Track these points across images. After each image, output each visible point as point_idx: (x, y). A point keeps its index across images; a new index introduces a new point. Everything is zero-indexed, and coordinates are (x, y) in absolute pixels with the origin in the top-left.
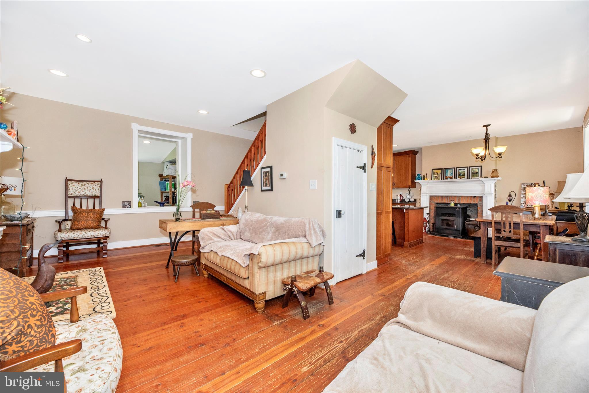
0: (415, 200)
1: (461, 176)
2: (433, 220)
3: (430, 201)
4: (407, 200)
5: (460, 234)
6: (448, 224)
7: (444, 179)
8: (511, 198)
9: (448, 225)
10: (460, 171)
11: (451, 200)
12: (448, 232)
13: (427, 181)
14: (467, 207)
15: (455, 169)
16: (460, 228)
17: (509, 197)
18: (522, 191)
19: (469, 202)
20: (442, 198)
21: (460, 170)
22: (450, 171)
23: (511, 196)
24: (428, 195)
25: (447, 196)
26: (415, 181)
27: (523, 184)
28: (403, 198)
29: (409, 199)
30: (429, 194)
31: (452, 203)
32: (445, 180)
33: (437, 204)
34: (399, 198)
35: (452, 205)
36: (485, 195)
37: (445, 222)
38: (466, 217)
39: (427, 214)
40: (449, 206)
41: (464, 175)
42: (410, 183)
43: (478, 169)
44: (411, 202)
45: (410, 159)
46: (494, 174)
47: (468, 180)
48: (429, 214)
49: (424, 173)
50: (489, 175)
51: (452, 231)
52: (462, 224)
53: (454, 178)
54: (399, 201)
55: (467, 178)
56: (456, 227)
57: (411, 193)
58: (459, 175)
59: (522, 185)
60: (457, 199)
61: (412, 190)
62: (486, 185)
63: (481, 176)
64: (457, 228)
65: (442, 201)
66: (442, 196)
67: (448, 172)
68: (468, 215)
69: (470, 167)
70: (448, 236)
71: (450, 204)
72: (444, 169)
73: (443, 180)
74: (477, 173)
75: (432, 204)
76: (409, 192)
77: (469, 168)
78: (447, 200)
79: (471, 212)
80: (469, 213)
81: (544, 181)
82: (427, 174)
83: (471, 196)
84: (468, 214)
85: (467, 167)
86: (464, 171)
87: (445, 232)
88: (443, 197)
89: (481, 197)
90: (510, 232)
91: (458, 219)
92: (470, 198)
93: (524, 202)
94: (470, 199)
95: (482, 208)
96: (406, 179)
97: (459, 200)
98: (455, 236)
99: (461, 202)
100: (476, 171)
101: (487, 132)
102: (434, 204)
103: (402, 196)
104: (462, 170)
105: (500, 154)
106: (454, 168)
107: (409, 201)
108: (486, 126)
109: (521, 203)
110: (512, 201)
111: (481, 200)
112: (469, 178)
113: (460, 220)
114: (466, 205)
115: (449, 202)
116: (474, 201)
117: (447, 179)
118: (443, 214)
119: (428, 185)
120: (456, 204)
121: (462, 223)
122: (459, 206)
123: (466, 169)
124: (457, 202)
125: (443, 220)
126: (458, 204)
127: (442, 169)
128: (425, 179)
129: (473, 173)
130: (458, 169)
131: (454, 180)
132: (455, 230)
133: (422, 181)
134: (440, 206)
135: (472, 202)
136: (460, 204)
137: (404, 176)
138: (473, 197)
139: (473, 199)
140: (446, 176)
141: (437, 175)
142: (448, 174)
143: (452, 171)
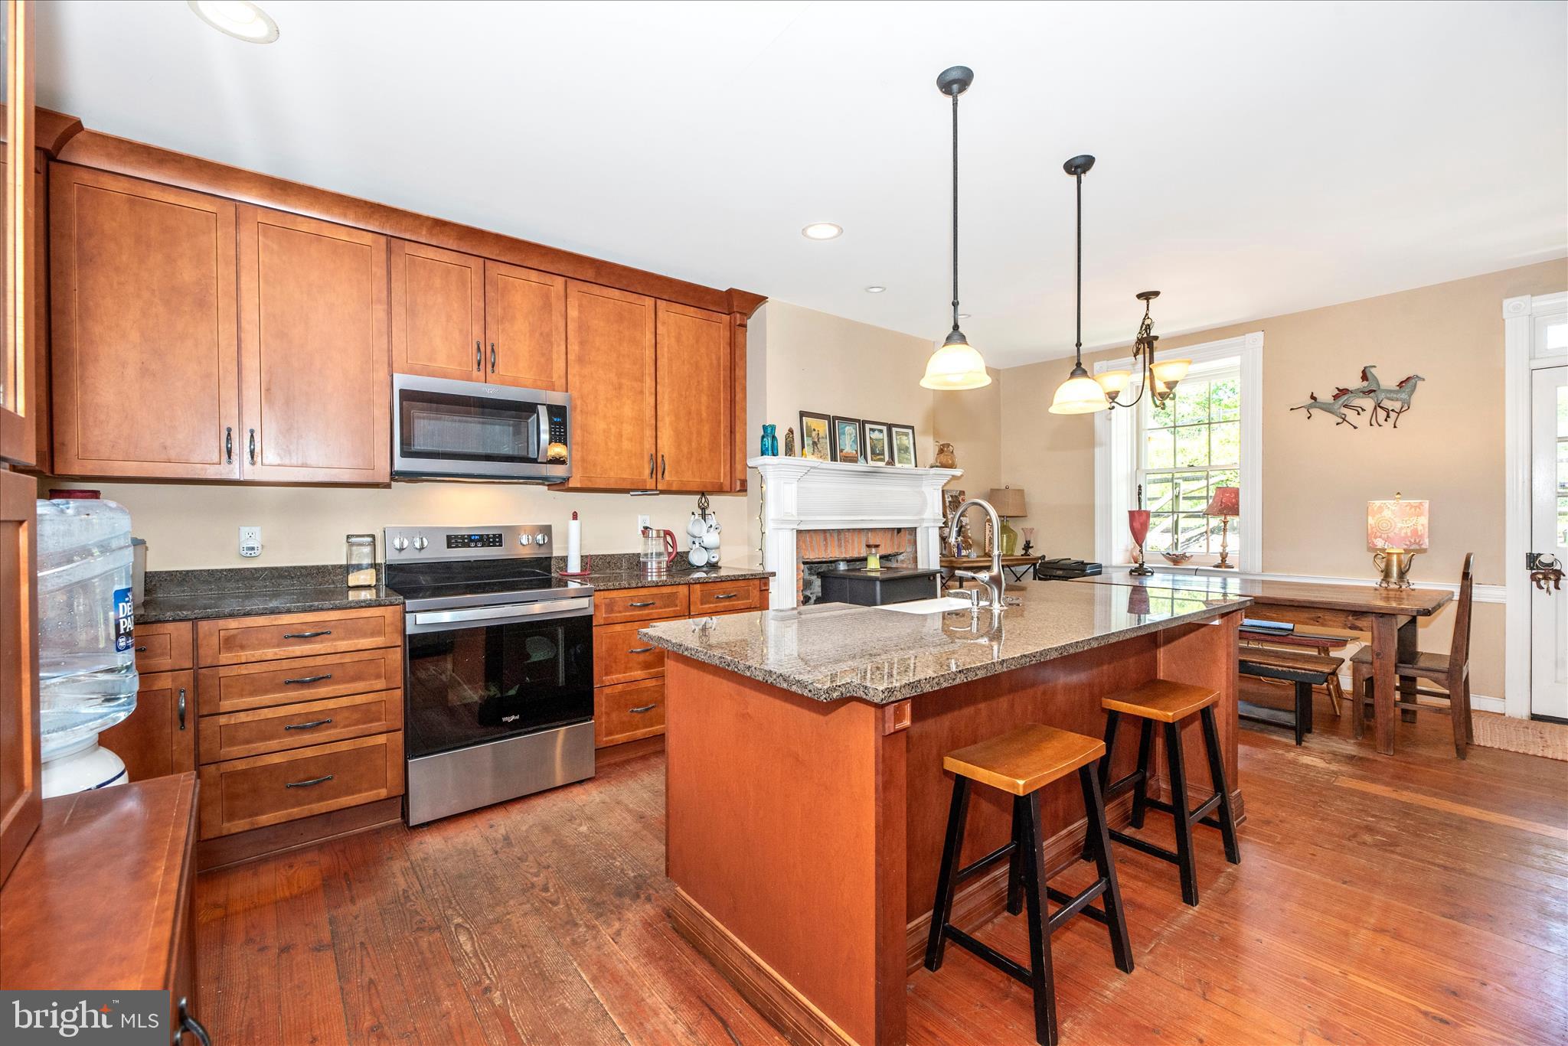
1: (876, 454)
7: (836, 460)
10: (873, 436)
15: (860, 425)
20: (825, 539)
21: (873, 430)
22: (850, 431)
24: (788, 525)
25: (839, 531)
28: (681, 548)
30: (795, 521)
31: (874, 556)
32: (840, 466)
35: (874, 564)
36: (923, 524)
41: (882, 452)
42: (742, 468)
43: (907, 434)
46: (944, 458)
47: (890, 469)
50: (934, 460)
53: (861, 459)
55: (888, 464)
58: (873, 452)
60: (863, 539)
61: (719, 500)
62: (925, 492)
63: (916, 460)
65: (826, 550)
66: (825, 531)
67: (844, 434)
69: (892, 425)
72: (835, 418)
74: (906, 450)
76: (703, 515)
77: (890, 428)
78: (840, 546)
83: (893, 529)
85: (887, 425)
86: (881, 436)
88: (828, 536)
89: (914, 532)
92: (889, 536)
94: (890, 540)
96: (718, 444)
100: (905, 441)
103: (673, 538)
104: (877, 435)
106: (859, 421)
107: (708, 562)
108: (1146, 296)
112: (892, 465)
117: (844, 461)
123: (884, 428)
127: (827, 417)
129: (899, 450)
130: (867, 427)
131: (860, 466)
135: (894, 551)
137: (706, 428)
138: (896, 531)
139: (895, 538)
140: (842, 447)
141: (816, 440)
142: (847, 443)
143: (854, 431)
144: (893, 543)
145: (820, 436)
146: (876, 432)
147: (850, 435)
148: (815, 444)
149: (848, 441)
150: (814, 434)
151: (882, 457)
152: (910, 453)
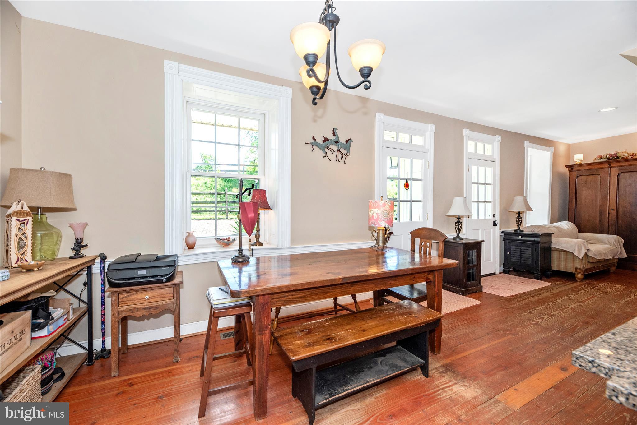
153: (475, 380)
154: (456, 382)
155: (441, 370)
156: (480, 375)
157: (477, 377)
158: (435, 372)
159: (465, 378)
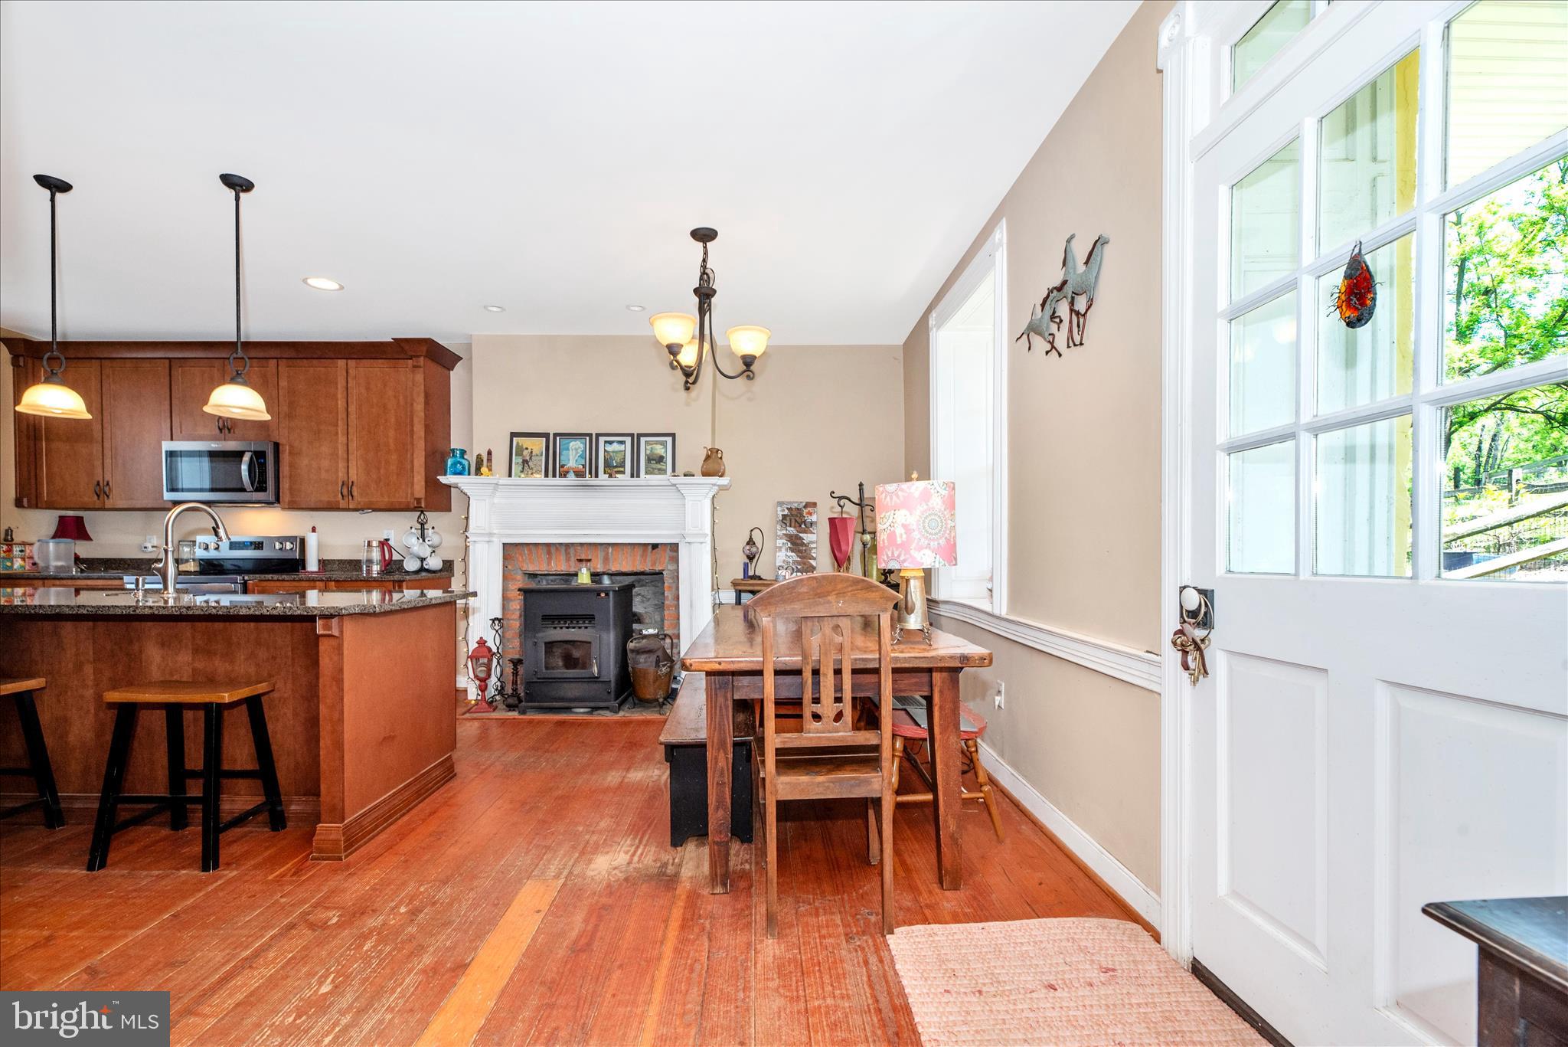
0: (448, 565)
1: (613, 468)
2: (516, 642)
3: (505, 566)
4: (411, 565)
5: (613, 695)
6: (572, 657)
7: (554, 476)
8: (754, 550)
9: (570, 662)
10: (609, 448)
11: (581, 561)
12: (572, 690)
13: (491, 479)
14: (632, 586)
15: (592, 439)
16: (611, 672)
17: (748, 547)
18: (779, 527)
19: (639, 567)
20: (549, 553)
21: (610, 443)
22: (576, 445)
23: (754, 544)
24: (494, 539)
25: (568, 546)
26: (443, 479)
27: (780, 504)
28: (396, 557)
29: (422, 560)
30: (501, 535)
31: (584, 570)
32: (558, 481)
33: (533, 576)
34: (376, 555)
35: (584, 578)
36: (688, 540)
37: (558, 651)
38: (628, 621)
39: (493, 620)
40: (574, 583)
41: (623, 465)
42: (419, 489)
43: (664, 444)
44: (427, 571)
45: (419, 377)
46: (711, 466)
47: (635, 481)
48: (499, 620)
49: (479, 449)
50: (697, 469)
51: (585, 685)
52: (616, 654)
53: (590, 473)
54: (376, 568)
55: (632, 476)
56: (595, 670)
57: (429, 532)
58: (607, 465)
59: (779, 509)
60: (601, 554)
61: (433, 517)
62: (689, 503)
63: (674, 470)
64: (599, 672)
65: (549, 563)
66: (548, 545)
67: (568, 449)
68: (635, 614)
69: (640, 435)
70: (568, 709)
71: (576, 575)
72: (556, 435)
73: (551, 481)
74: (661, 459)
75: (515, 579)
76: (423, 529)
77: (636, 438)
78: (568, 560)
79: (643, 602)
80: (638, 607)
81: (861, 485)
82: (489, 453)
83: (645, 545)
84: (635, 609)
85: (632, 435)
86: (622, 447)
87: (561, 693)
88: (553, 550)
89: (675, 547)
90: (839, 716)
91: (604, 636)
92: (640, 551)
93: (784, 561)
94: (642, 556)
95: (678, 588)
96: (404, 470)
97: (606, 560)
98: (592, 704)
99: (614, 569)
100: (659, 450)
101: (704, 261)
102: (519, 576)
103: (390, 548)
104: (616, 447)
105: (748, 361)
106: (590, 435)
107: (422, 569)
108: (704, 236)
109: (778, 565)
110: (755, 561)
111: (675, 560)
112: (638, 476)
113: (610, 639)
114: (628, 580)
115: (572, 570)
116: (654, 564)
117: (565, 476)
118: (552, 619)
119: (496, 501)
120: (596, 576)
121: (617, 648)
122: (606, 581)
123: (628, 440)
124: (600, 569)
125: (550, 645)
126: (604, 573)
127: (546, 435)
128: (484, 470)
129: (649, 460)
130: (602, 439)
131: (589, 480)
132: (594, 680)
133: (473, 478)
134: (544, 584)
135: (648, 568)
136: (611, 575)
137: (394, 457)
138: (650, 547)
139: (649, 554)
140: (563, 463)
141: (528, 458)
142: (571, 457)
143: (582, 446)
144: (645, 560)
145: (534, 453)
146: (615, 444)
147: (576, 450)
148: (525, 462)
149: (573, 454)
150: (525, 453)
151: (622, 469)
152: (665, 463)
153: (609, 886)
154: (633, 866)
155: (670, 867)
156: (610, 901)
157: (611, 894)
158: (674, 859)
159: (626, 880)
